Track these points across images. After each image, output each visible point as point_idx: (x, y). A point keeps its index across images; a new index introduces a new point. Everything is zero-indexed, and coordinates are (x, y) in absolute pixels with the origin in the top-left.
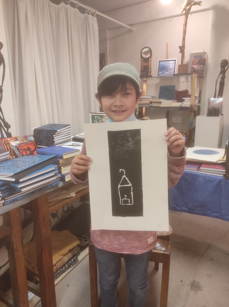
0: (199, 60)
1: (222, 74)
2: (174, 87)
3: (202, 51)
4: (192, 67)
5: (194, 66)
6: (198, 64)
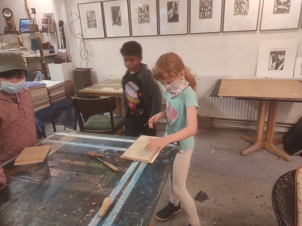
1: (62, 31)
5: (43, 25)
6: (45, 23)
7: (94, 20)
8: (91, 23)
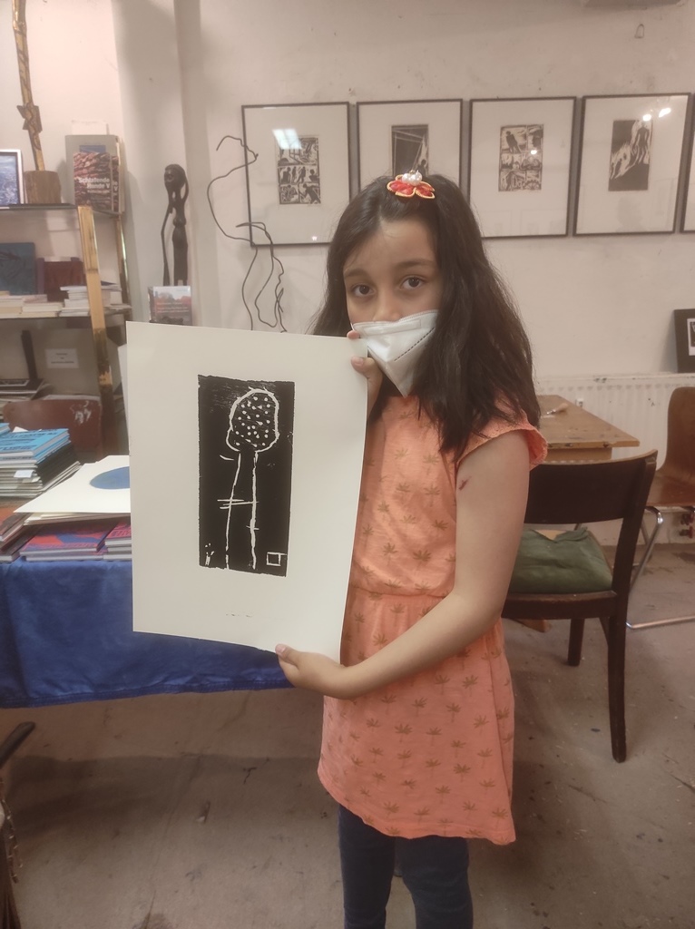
0: (94, 161)
1: (174, 210)
2: (31, 247)
3: (105, 133)
4: (77, 183)
5: (81, 180)
6: (93, 172)
7: (312, 171)
8: (293, 183)
